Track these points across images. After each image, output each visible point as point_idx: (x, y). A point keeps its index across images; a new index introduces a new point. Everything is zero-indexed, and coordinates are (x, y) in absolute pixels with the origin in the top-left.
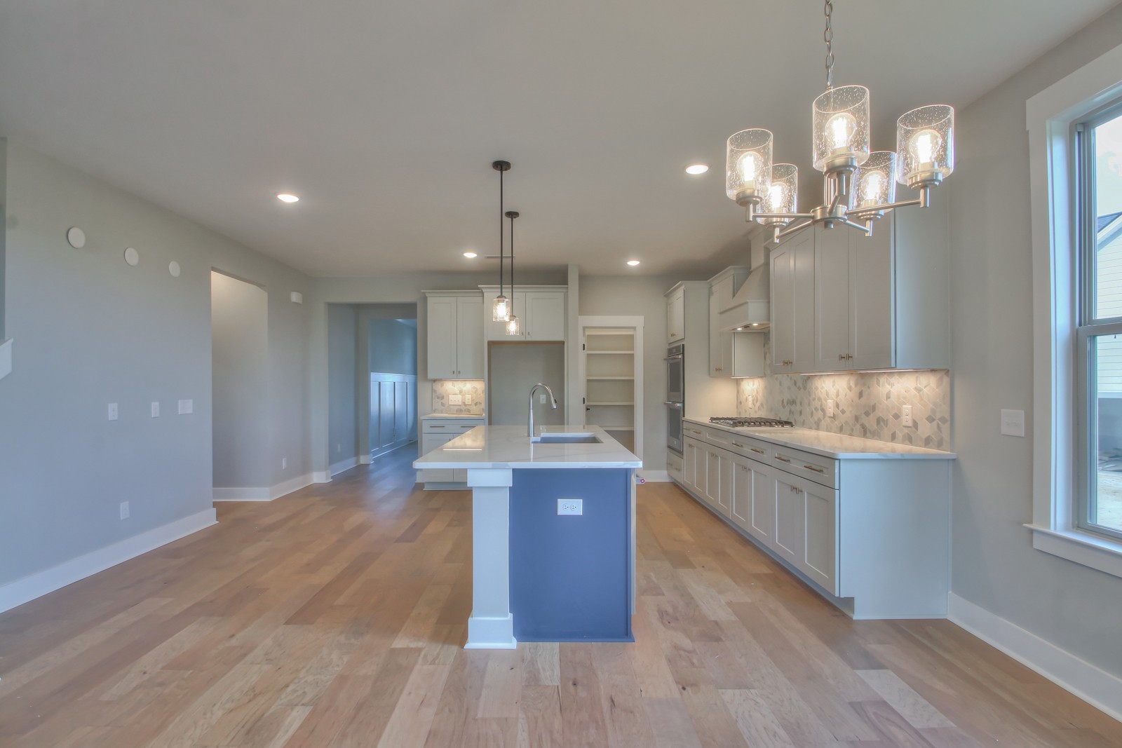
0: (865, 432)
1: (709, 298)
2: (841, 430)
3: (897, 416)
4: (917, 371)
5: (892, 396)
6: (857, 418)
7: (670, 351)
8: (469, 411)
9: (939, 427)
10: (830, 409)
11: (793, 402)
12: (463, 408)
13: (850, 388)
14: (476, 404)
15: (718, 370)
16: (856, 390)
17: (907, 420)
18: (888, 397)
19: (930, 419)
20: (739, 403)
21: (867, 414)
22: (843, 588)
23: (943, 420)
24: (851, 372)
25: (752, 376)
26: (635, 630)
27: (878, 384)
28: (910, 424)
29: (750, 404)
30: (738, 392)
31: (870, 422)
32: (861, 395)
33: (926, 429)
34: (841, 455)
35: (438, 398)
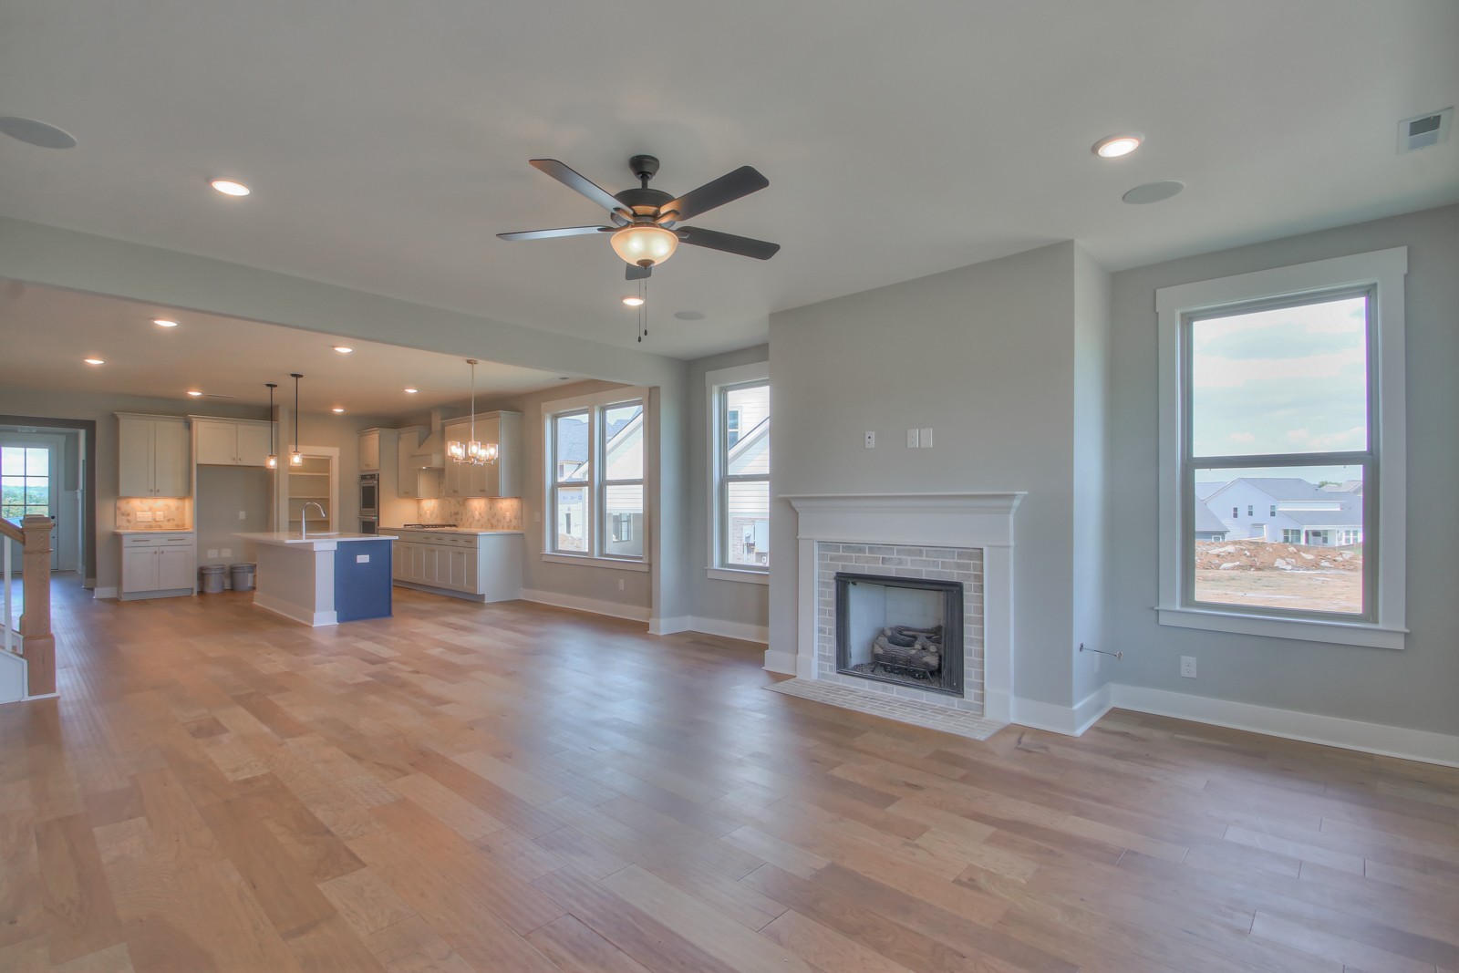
0: (492, 526)
1: (398, 443)
2: (482, 526)
3: (504, 518)
4: (511, 498)
5: (501, 509)
6: (489, 520)
7: (363, 477)
8: (160, 527)
9: (518, 521)
10: (477, 518)
11: (457, 514)
12: (154, 524)
13: (485, 505)
14: (169, 520)
15: (406, 493)
16: (488, 506)
19: (515, 518)
20: (420, 515)
21: (493, 517)
22: (480, 591)
23: (519, 518)
24: (485, 497)
25: (430, 498)
26: (393, 611)
27: (496, 503)
28: (508, 520)
29: (428, 516)
30: (419, 508)
31: (494, 522)
32: (490, 508)
33: (513, 522)
34: (480, 534)
35: (123, 515)
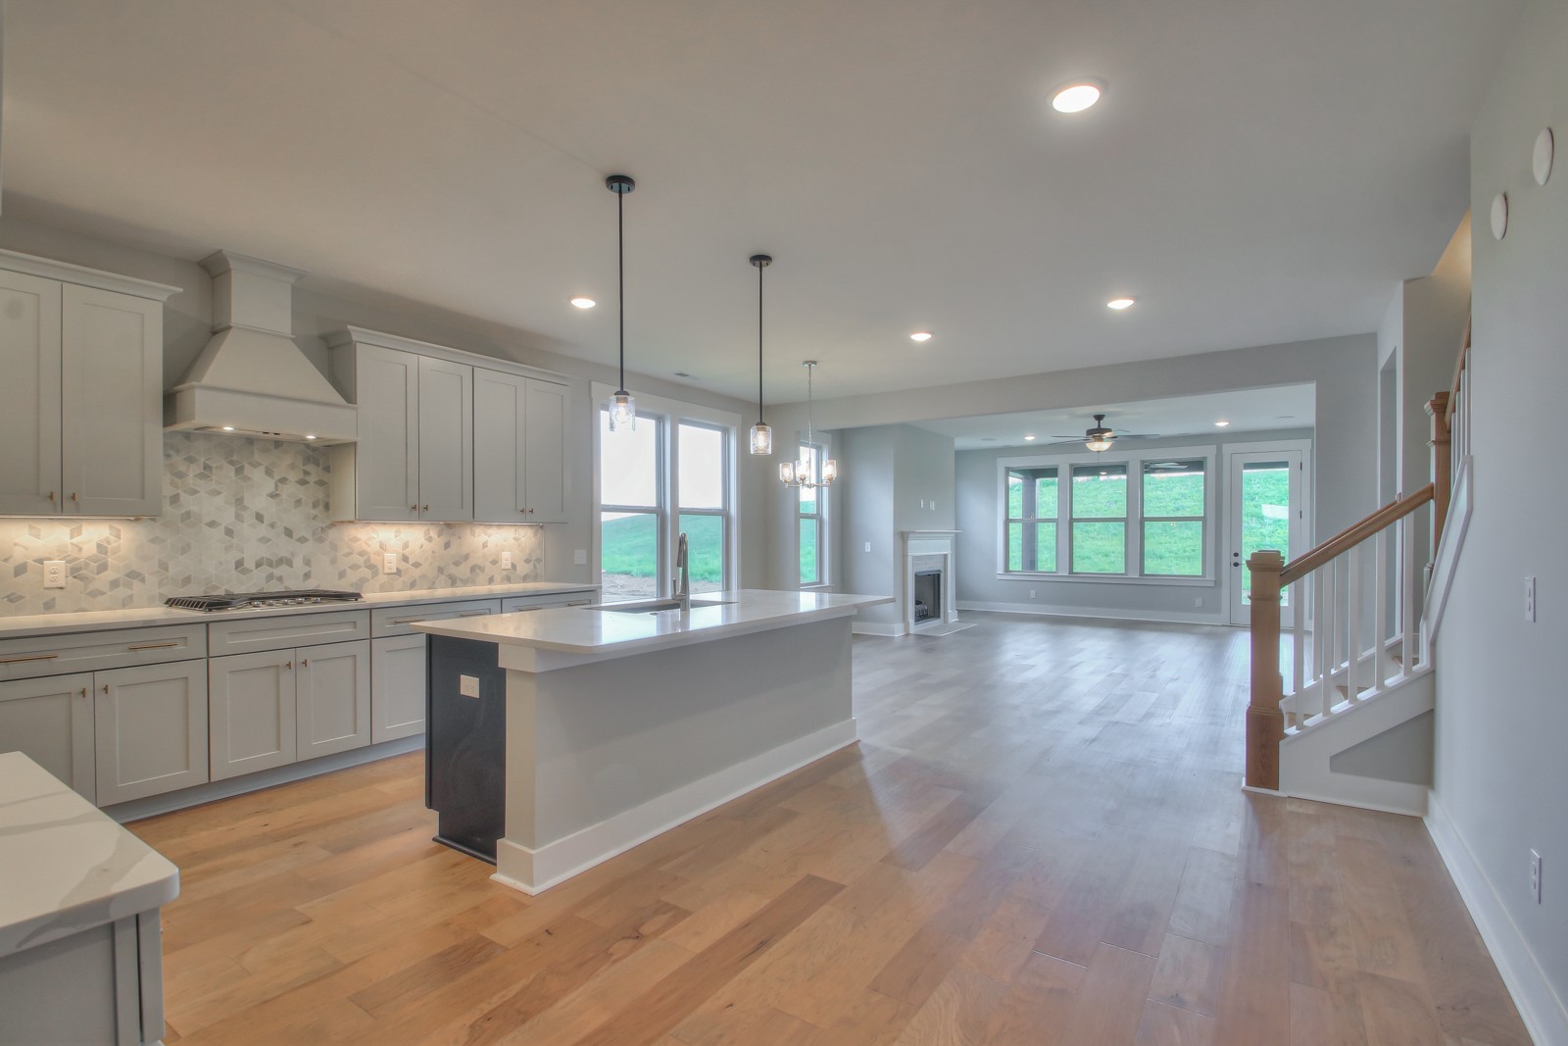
2: (412, 586)
3: (494, 562)
5: (489, 544)
6: (440, 570)
9: (535, 566)
13: (430, 539)
16: (443, 540)
17: (505, 562)
18: (485, 545)
19: (527, 561)
21: (457, 564)
23: (538, 560)
27: (473, 534)
28: (509, 567)
31: (460, 571)
32: (446, 546)
33: (523, 569)
